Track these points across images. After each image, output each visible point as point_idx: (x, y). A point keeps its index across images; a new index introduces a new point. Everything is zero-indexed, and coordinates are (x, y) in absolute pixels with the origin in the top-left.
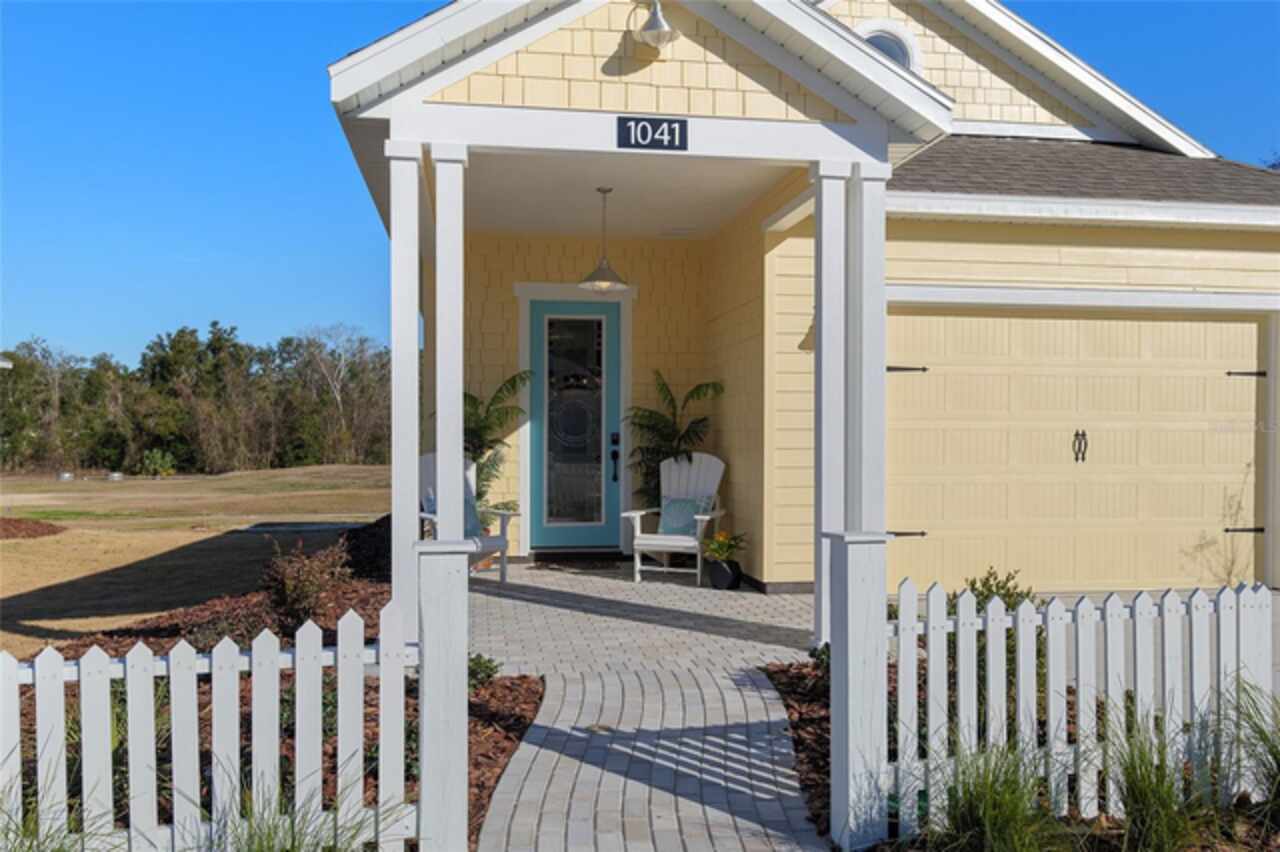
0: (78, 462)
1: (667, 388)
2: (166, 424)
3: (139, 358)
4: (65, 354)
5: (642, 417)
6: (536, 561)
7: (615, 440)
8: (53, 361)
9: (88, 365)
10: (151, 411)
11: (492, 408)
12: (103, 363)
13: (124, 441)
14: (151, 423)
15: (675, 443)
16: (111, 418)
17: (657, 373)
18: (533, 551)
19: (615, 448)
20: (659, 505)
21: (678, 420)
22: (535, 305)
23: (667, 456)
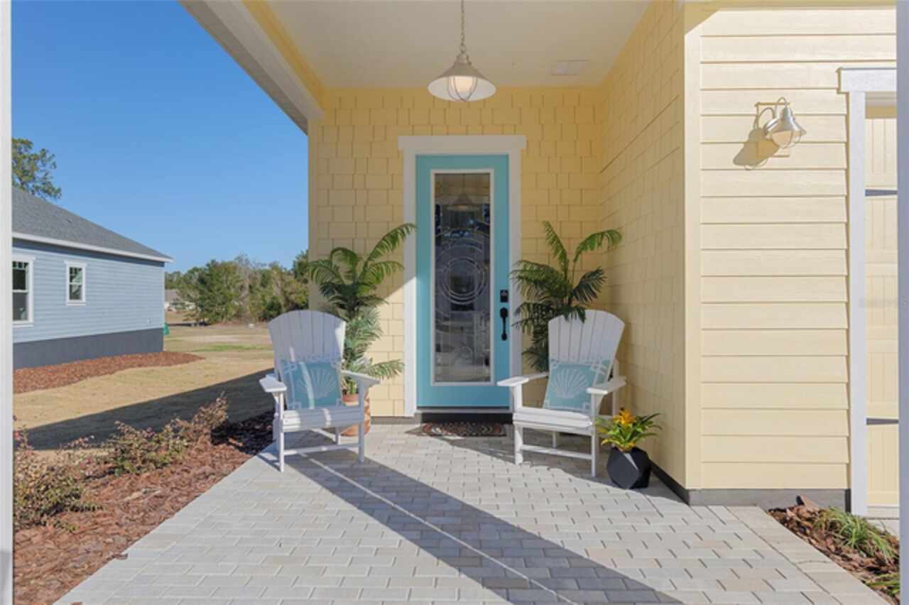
0: (258, 319)
1: (559, 241)
2: (300, 298)
3: (292, 263)
4: (256, 262)
5: (531, 271)
6: (424, 421)
7: (504, 298)
8: (251, 265)
9: (267, 268)
10: (293, 291)
11: (370, 263)
12: (274, 267)
13: (280, 307)
14: (293, 297)
15: (566, 300)
16: (274, 294)
17: (548, 225)
18: (420, 412)
19: (504, 305)
20: (547, 369)
21: (570, 274)
22: (421, 160)
23: (557, 313)
